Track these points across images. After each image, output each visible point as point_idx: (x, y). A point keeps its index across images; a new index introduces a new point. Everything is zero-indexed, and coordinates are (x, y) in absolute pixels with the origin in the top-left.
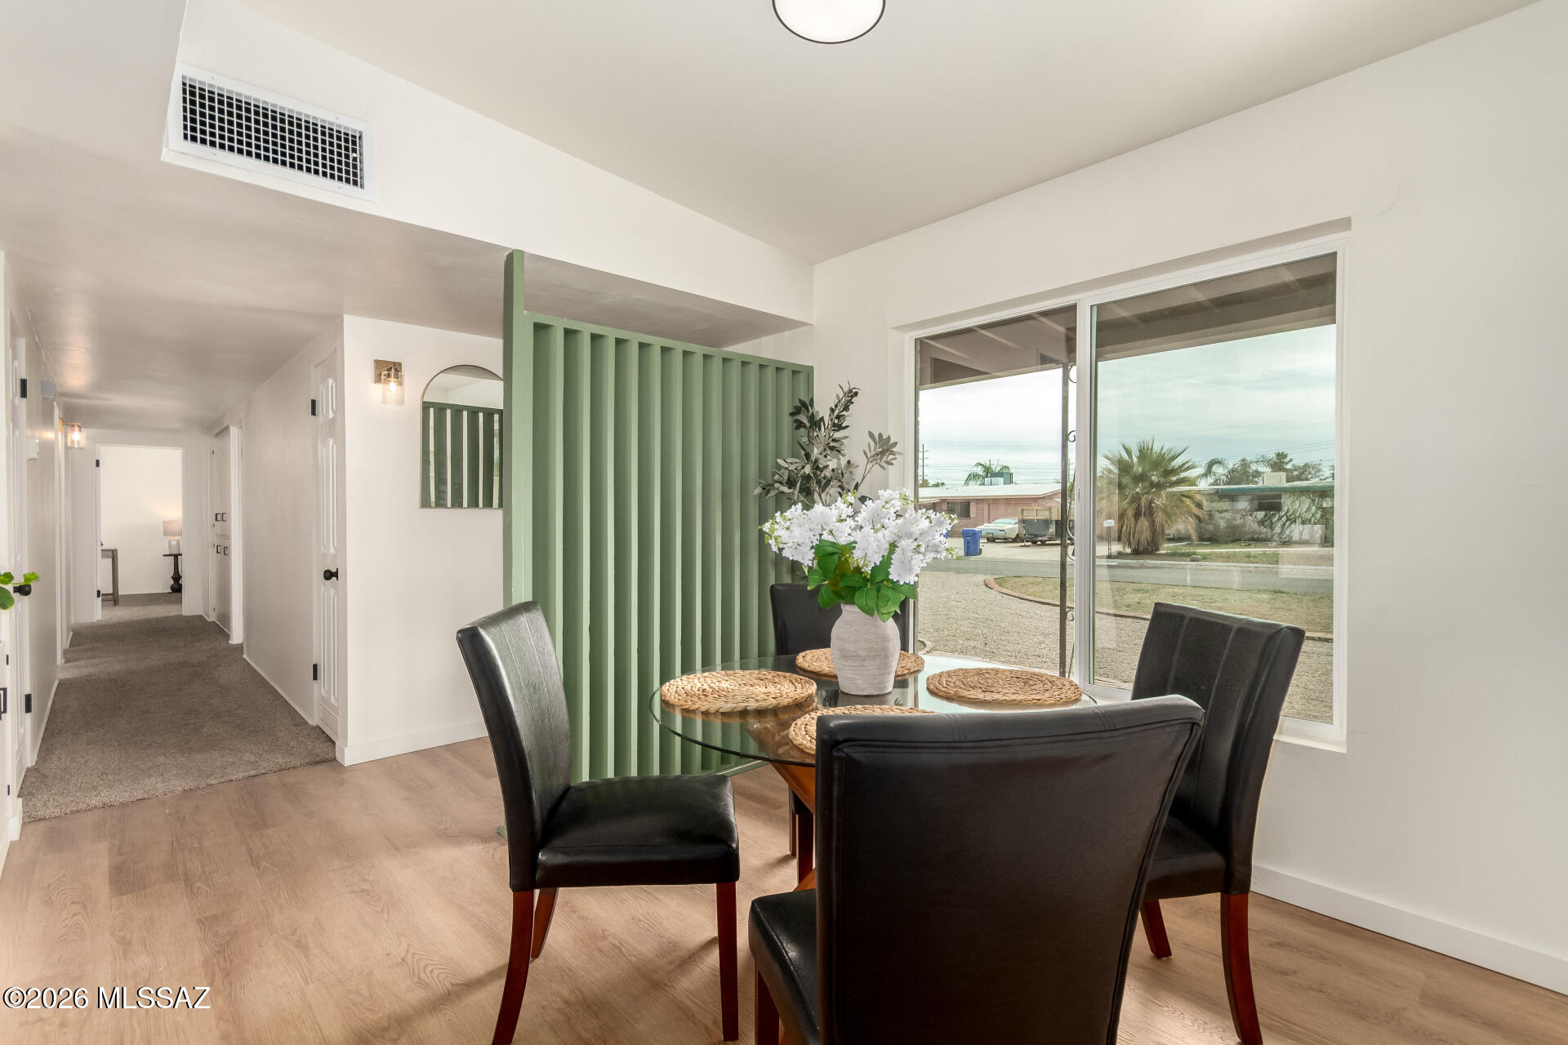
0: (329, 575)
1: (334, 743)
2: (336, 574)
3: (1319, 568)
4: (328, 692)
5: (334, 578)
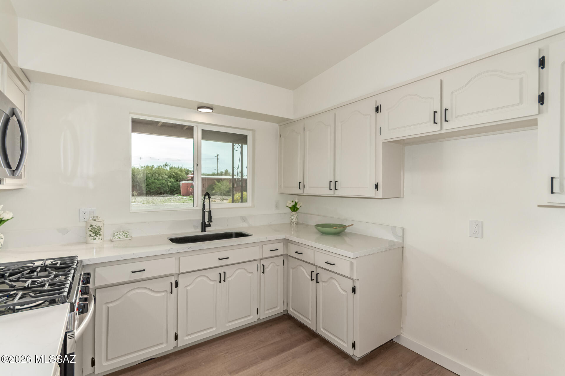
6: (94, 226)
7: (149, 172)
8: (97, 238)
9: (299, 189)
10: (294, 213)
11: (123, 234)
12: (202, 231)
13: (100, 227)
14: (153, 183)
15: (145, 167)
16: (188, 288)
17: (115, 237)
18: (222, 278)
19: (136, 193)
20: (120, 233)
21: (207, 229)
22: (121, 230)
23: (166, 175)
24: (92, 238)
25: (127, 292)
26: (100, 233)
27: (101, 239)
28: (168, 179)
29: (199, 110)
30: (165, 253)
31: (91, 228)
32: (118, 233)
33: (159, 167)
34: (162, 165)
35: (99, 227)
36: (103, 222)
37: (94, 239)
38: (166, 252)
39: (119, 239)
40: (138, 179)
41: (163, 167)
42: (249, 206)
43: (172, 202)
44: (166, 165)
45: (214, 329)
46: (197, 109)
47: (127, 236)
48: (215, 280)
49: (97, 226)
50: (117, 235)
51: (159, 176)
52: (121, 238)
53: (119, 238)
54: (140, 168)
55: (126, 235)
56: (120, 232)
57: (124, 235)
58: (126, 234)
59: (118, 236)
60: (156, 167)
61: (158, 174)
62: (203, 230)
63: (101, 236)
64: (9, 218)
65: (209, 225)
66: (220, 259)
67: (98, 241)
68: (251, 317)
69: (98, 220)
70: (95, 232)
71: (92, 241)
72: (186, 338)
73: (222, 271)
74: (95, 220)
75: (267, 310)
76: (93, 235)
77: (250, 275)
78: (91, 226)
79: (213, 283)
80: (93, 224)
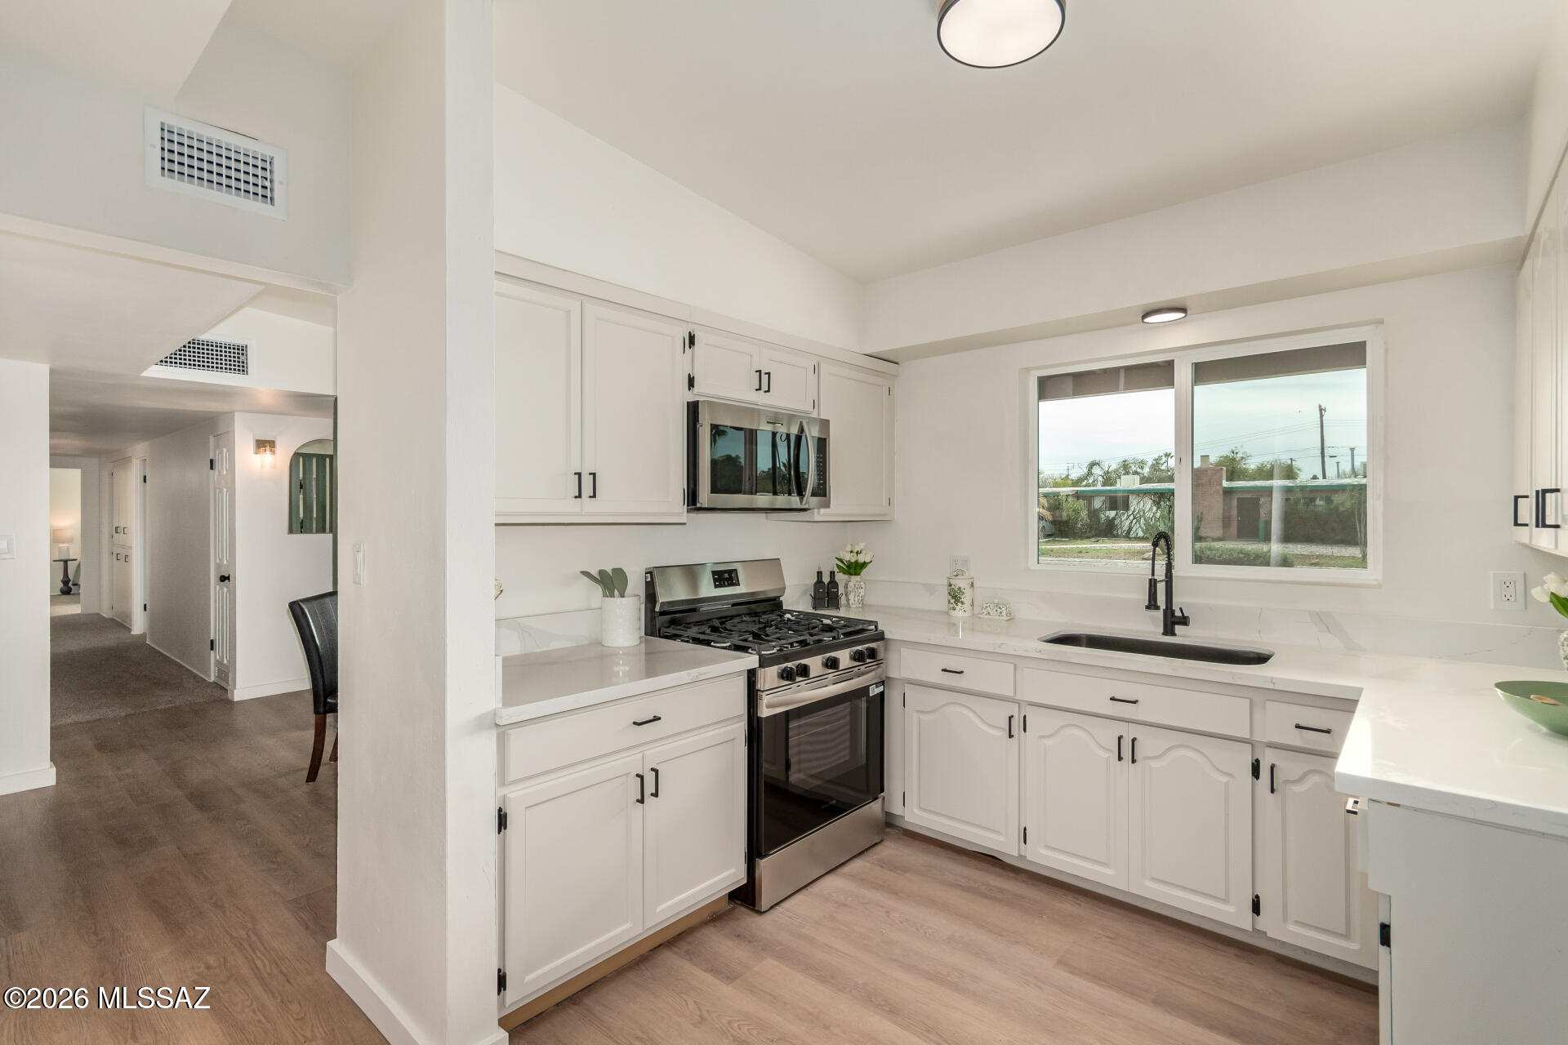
0: (223, 579)
1: (226, 690)
2: (228, 578)
3: (1127, 561)
4: (222, 657)
5: (227, 581)
6: (953, 587)
8: (959, 608)
9: (1516, 524)
11: (996, 608)
12: (1165, 633)
13: (963, 588)
16: (1049, 742)
17: (985, 611)
18: (1127, 752)
20: (992, 605)
21: (1178, 629)
22: (996, 601)
24: (951, 606)
25: (945, 705)
26: (963, 600)
27: (966, 611)
29: (1147, 320)
30: (993, 651)
31: (951, 589)
32: (989, 605)
35: (961, 588)
36: (971, 580)
37: (954, 609)
38: (995, 648)
39: (988, 617)
42: (1372, 583)
46: (1141, 319)
47: (1001, 613)
48: (1108, 749)
49: (958, 586)
50: (987, 607)
52: (992, 615)
53: (989, 613)
55: (999, 610)
56: (993, 603)
58: (1000, 608)
59: (988, 609)
62: (1169, 630)
63: (964, 606)
64: (867, 561)
65: (1184, 621)
66: (1112, 699)
67: (959, 613)
68: (1230, 909)
69: (962, 577)
70: (955, 596)
71: (952, 612)
72: (1044, 852)
73: (1128, 732)
74: (957, 576)
75: (1298, 923)
76: (952, 601)
77: (1224, 779)
78: (950, 585)
79: (1105, 755)
80: (952, 582)
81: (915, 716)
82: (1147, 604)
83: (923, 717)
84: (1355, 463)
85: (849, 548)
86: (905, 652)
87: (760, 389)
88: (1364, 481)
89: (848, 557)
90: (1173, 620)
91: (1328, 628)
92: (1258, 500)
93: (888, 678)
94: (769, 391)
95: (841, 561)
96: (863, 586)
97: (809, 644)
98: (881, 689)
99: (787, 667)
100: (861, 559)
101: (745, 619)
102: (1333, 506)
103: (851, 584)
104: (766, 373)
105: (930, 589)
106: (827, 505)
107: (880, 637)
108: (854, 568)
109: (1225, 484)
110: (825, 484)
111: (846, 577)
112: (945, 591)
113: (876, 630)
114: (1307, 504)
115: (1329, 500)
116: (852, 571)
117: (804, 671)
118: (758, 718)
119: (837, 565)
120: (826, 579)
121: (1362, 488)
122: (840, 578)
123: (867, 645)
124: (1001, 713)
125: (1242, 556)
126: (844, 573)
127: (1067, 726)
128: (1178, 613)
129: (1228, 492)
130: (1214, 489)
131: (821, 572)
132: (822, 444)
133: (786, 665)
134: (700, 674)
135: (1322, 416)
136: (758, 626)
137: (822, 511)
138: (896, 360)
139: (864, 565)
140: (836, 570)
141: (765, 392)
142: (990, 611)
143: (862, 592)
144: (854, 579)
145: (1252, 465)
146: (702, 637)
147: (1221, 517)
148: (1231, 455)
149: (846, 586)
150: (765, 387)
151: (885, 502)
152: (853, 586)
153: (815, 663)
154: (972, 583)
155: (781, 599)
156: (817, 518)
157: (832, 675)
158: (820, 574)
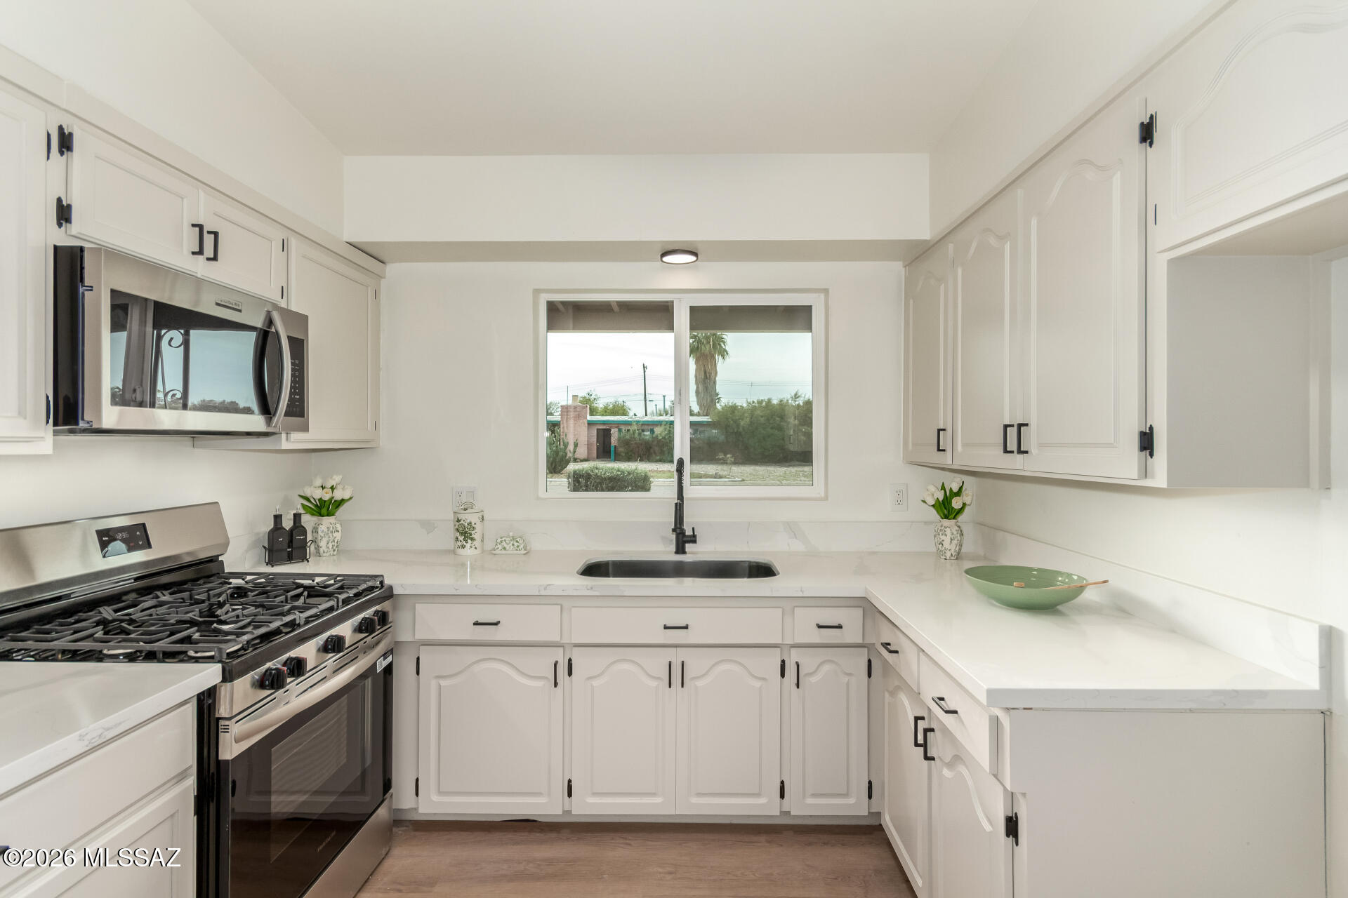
6: (462, 522)
7: (761, 414)
8: (468, 545)
9: (939, 450)
10: (946, 522)
11: (512, 542)
12: (677, 552)
13: (473, 523)
14: (769, 436)
15: (753, 402)
16: (595, 683)
17: (499, 546)
18: (676, 676)
19: (732, 457)
20: (507, 539)
21: (688, 547)
22: (511, 534)
23: (795, 418)
24: (460, 544)
25: (475, 663)
26: (473, 536)
27: (476, 548)
28: (800, 427)
29: (665, 259)
30: (537, 593)
31: (458, 524)
32: (503, 539)
33: (781, 401)
34: (789, 397)
35: (470, 523)
36: (481, 514)
37: (463, 547)
38: (539, 591)
39: (504, 552)
40: (741, 429)
41: (790, 401)
42: (818, 496)
43: (803, 478)
44: (796, 396)
45: (658, 800)
46: (660, 257)
47: (518, 546)
48: (659, 678)
49: (467, 521)
50: (501, 542)
51: (781, 422)
52: (508, 550)
53: (505, 548)
54: (745, 405)
55: (516, 544)
56: (508, 536)
57: (513, 545)
58: (517, 542)
59: (502, 544)
60: (775, 402)
61: (779, 417)
62: (680, 550)
63: (474, 543)
64: (346, 497)
65: (693, 539)
66: (666, 627)
67: (469, 551)
68: (763, 801)
69: (472, 511)
70: (465, 533)
71: (461, 551)
72: (591, 800)
73: (676, 656)
74: (466, 509)
75: (814, 795)
76: (461, 538)
77: (758, 684)
78: (458, 521)
79: (654, 684)
80: (461, 517)
81: (434, 683)
82: (673, 527)
83: (443, 683)
84: (666, 407)
85: (318, 482)
86: (420, 608)
87: (201, 252)
88: (671, 418)
89: (318, 494)
90: (685, 539)
91: (795, 534)
92: (610, 430)
93: (397, 643)
94: (215, 258)
95: (307, 499)
96: (339, 528)
97: (299, 625)
98: (389, 659)
99: (269, 669)
100: (338, 495)
101: (163, 598)
102: (654, 436)
103: (322, 528)
104: (209, 232)
105: (428, 525)
106: (305, 428)
107: (389, 594)
108: (324, 508)
109: (589, 418)
110: (302, 400)
111: (315, 519)
112: (451, 527)
113: (382, 586)
114: (640, 434)
115: (652, 431)
116: (324, 511)
117: (297, 667)
118: (218, 762)
119: (303, 505)
120: (287, 524)
121: (672, 423)
122: (308, 521)
123: (374, 609)
124: (542, 663)
125: (619, 473)
126: (313, 515)
127: (614, 663)
128: (689, 532)
129: (590, 424)
130: (581, 421)
131: (280, 516)
132: (298, 346)
133: (268, 665)
134: (108, 729)
135: (645, 372)
136: (197, 609)
137: (295, 436)
138: (381, 259)
139: (340, 503)
140: (302, 511)
141: (208, 259)
142: (505, 546)
143: (338, 536)
144: (327, 521)
145: (600, 404)
146: (86, 645)
147: (586, 443)
148: (587, 396)
149: (315, 530)
150: (209, 250)
151: (370, 426)
152: (326, 530)
153: (308, 651)
154: (483, 517)
155: (220, 558)
156: (285, 445)
157: (332, 659)
158: (278, 518)
